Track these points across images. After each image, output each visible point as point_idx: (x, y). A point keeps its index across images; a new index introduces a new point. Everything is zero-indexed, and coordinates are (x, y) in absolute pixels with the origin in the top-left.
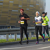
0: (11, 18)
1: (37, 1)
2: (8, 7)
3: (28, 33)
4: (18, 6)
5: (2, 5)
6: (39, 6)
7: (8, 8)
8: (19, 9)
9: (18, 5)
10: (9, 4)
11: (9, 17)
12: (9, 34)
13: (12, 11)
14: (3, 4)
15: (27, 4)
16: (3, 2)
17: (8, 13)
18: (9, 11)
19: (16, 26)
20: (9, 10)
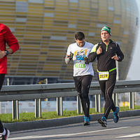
0: (49, 56)
1: (116, 13)
2: (42, 27)
3: (92, 96)
4: (67, 26)
5: (25, 23)
6: (122, 26)
7: (41, 31)
8: (69, 32)
9: (67, 22)
10: (42, 21)
11: (42, 53)
12: (43, 99)
13: (49, 37)
14: (28, 20)
15: (89, 21)
16: (27, 15)
17: (41, 45)
18: (42, 39)
19: (60, 78)
20: (44, 37)
